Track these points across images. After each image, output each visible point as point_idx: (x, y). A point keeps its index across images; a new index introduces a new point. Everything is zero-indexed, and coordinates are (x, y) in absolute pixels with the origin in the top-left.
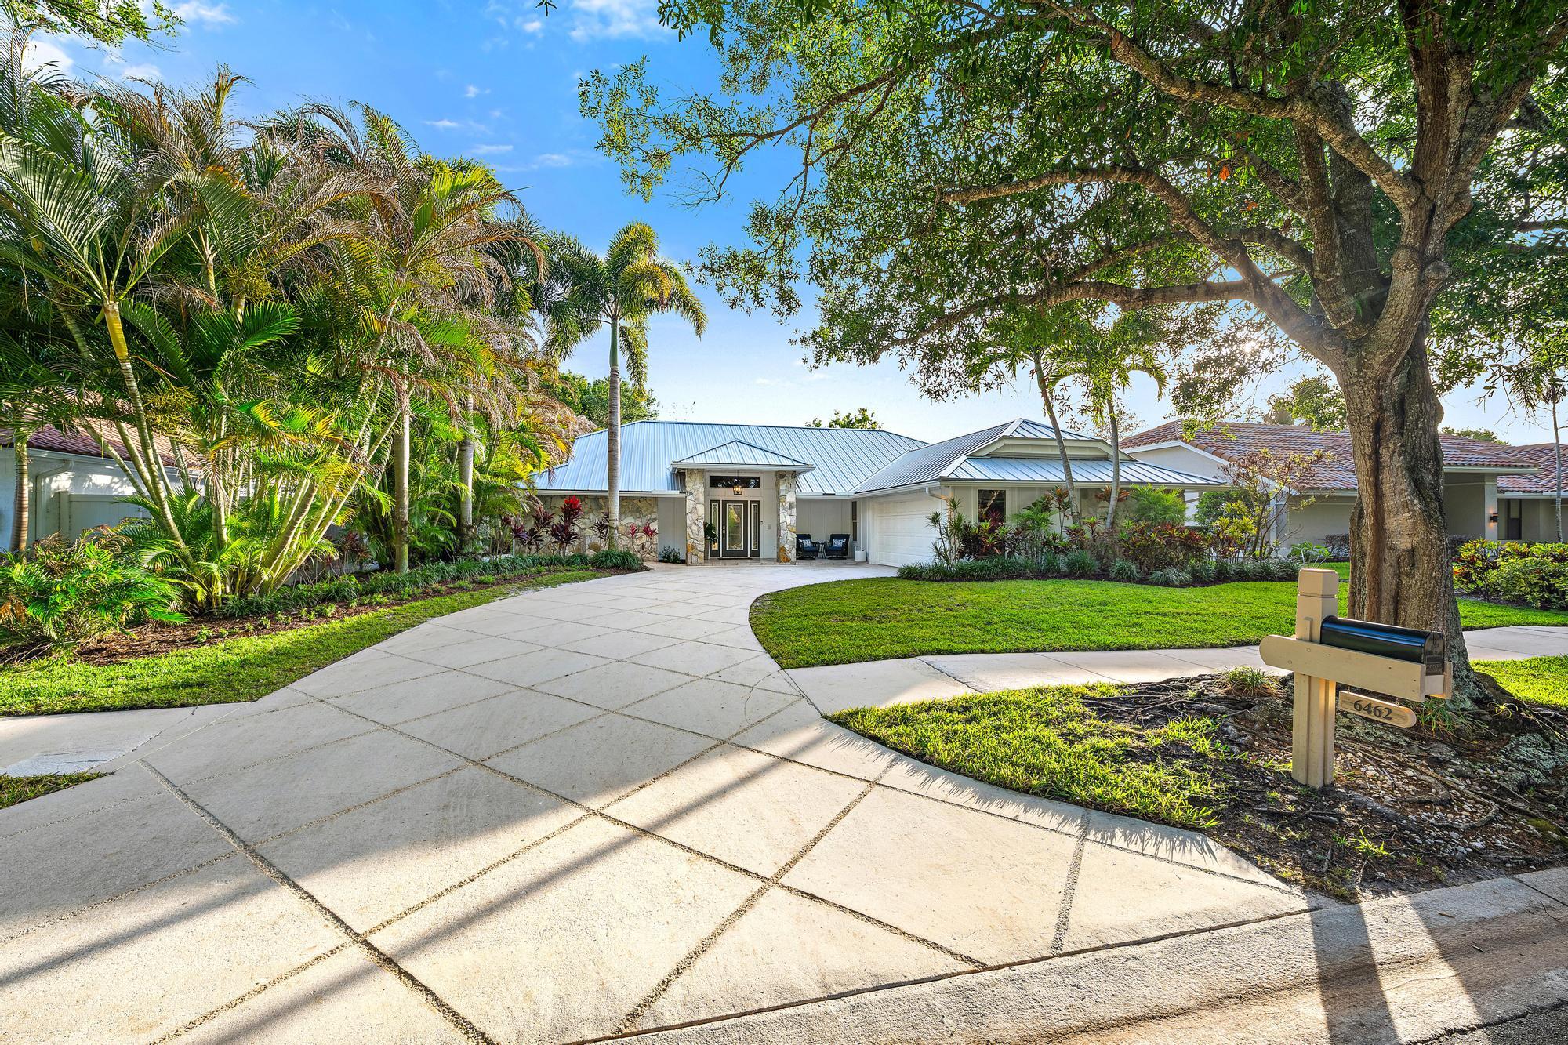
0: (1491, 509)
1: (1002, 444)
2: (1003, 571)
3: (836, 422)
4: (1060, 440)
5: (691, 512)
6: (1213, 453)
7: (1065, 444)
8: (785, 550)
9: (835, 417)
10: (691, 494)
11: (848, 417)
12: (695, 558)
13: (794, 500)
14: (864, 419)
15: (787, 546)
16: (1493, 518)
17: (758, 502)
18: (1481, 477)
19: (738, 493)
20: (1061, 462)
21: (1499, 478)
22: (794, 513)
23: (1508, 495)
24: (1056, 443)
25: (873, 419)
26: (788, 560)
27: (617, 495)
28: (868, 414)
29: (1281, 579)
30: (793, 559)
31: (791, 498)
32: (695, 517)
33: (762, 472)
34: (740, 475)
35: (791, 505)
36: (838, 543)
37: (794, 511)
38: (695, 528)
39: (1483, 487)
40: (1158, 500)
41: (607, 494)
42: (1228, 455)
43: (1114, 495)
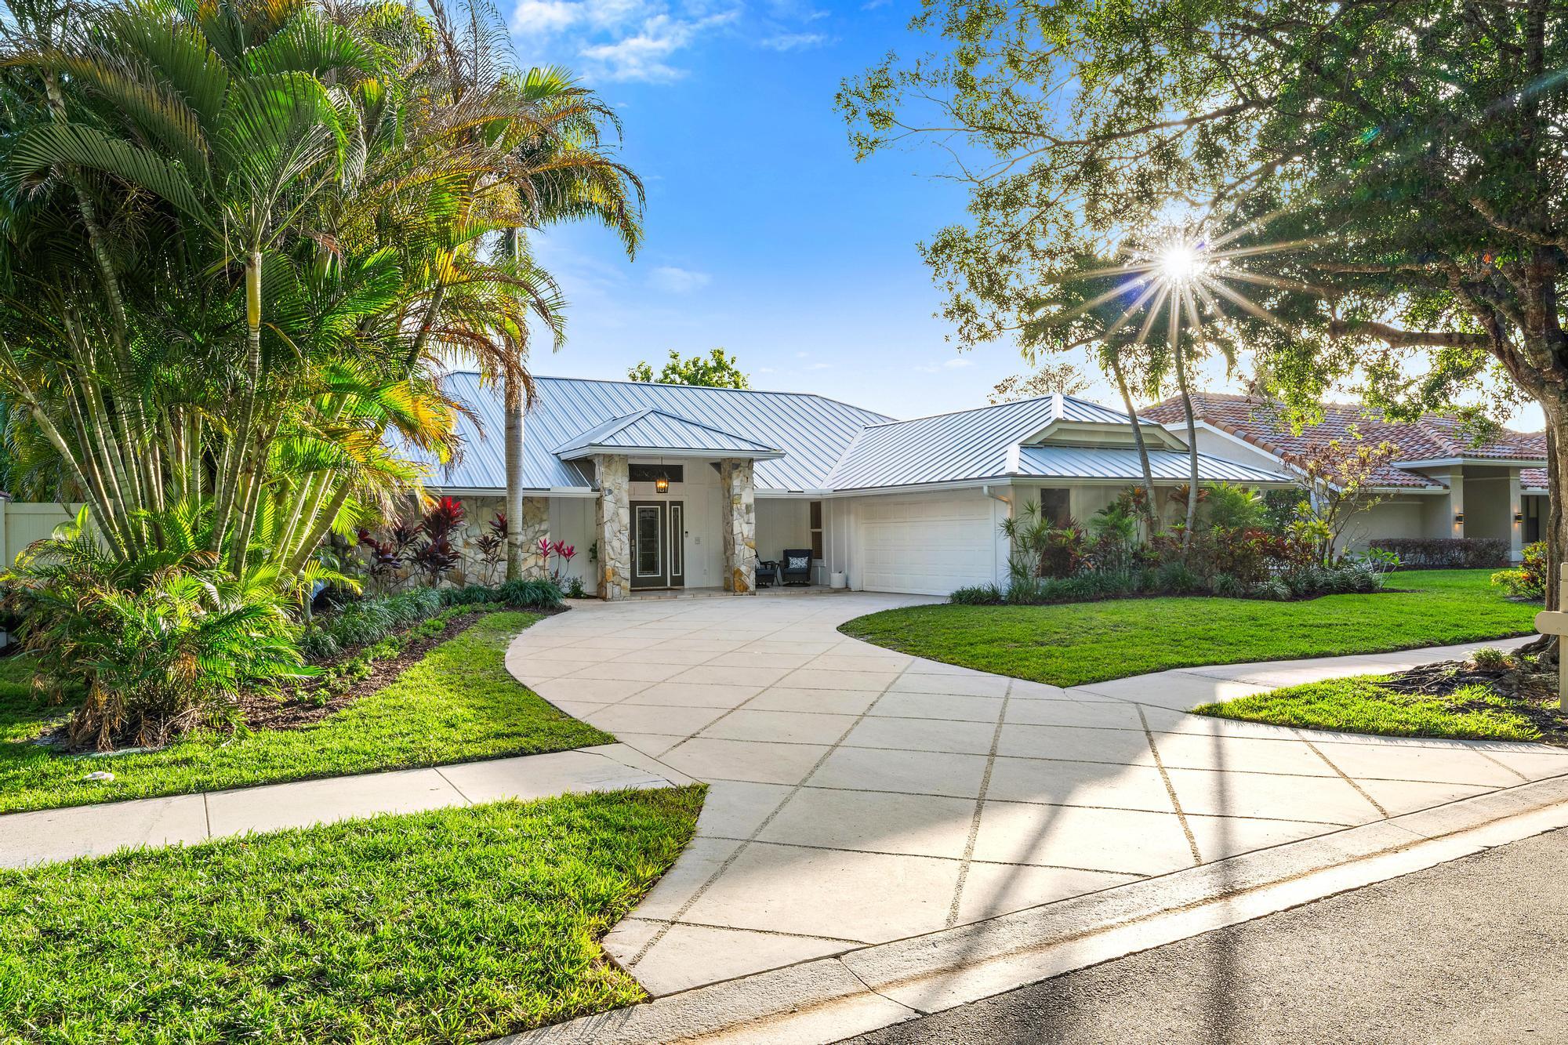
0: (1516, 508)
1: (1055, 429)
2: (1102, 589)
3: (674, 369)
4: (1137, 428)
5: (611, 520)
6: (1245, 438)
7: (1143, 430)
8: (741, 574)
9: (671, 362)
10: (610, 492)
11: (695, 364)
12: (617, 589)
13: (751, 501)
14: (720, 366)
15: (743, 569)
16: (1518, 518)
17: (681, 503)
18: (1505, 471)
19: (665, 491)
20: (1137, 454)
21: (1523, 472)
22: (753, 520)
23: (1530, 491)
24: (1131, 430)
25: (734, 367)
26: (746, 588)
27: (521, 495)
28: (726, 358)
29: (1360, 591)
30: (752, 588)
31: (747, 498)
32: (616, 526)
33: (686, 458)
34: (666, 463)
35: (748, 507)
36: (798, 563)
37: (752, 516)
38: (616, 544)
39: (1508, 481)
40: (1235, 501)
41: (504, 493)
42: (1262, 441)
43: (1192, 496)
